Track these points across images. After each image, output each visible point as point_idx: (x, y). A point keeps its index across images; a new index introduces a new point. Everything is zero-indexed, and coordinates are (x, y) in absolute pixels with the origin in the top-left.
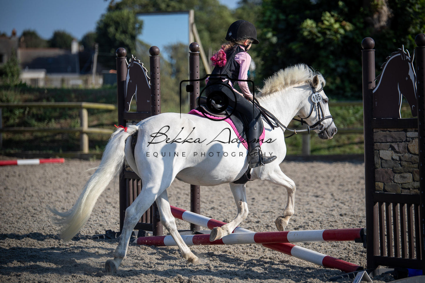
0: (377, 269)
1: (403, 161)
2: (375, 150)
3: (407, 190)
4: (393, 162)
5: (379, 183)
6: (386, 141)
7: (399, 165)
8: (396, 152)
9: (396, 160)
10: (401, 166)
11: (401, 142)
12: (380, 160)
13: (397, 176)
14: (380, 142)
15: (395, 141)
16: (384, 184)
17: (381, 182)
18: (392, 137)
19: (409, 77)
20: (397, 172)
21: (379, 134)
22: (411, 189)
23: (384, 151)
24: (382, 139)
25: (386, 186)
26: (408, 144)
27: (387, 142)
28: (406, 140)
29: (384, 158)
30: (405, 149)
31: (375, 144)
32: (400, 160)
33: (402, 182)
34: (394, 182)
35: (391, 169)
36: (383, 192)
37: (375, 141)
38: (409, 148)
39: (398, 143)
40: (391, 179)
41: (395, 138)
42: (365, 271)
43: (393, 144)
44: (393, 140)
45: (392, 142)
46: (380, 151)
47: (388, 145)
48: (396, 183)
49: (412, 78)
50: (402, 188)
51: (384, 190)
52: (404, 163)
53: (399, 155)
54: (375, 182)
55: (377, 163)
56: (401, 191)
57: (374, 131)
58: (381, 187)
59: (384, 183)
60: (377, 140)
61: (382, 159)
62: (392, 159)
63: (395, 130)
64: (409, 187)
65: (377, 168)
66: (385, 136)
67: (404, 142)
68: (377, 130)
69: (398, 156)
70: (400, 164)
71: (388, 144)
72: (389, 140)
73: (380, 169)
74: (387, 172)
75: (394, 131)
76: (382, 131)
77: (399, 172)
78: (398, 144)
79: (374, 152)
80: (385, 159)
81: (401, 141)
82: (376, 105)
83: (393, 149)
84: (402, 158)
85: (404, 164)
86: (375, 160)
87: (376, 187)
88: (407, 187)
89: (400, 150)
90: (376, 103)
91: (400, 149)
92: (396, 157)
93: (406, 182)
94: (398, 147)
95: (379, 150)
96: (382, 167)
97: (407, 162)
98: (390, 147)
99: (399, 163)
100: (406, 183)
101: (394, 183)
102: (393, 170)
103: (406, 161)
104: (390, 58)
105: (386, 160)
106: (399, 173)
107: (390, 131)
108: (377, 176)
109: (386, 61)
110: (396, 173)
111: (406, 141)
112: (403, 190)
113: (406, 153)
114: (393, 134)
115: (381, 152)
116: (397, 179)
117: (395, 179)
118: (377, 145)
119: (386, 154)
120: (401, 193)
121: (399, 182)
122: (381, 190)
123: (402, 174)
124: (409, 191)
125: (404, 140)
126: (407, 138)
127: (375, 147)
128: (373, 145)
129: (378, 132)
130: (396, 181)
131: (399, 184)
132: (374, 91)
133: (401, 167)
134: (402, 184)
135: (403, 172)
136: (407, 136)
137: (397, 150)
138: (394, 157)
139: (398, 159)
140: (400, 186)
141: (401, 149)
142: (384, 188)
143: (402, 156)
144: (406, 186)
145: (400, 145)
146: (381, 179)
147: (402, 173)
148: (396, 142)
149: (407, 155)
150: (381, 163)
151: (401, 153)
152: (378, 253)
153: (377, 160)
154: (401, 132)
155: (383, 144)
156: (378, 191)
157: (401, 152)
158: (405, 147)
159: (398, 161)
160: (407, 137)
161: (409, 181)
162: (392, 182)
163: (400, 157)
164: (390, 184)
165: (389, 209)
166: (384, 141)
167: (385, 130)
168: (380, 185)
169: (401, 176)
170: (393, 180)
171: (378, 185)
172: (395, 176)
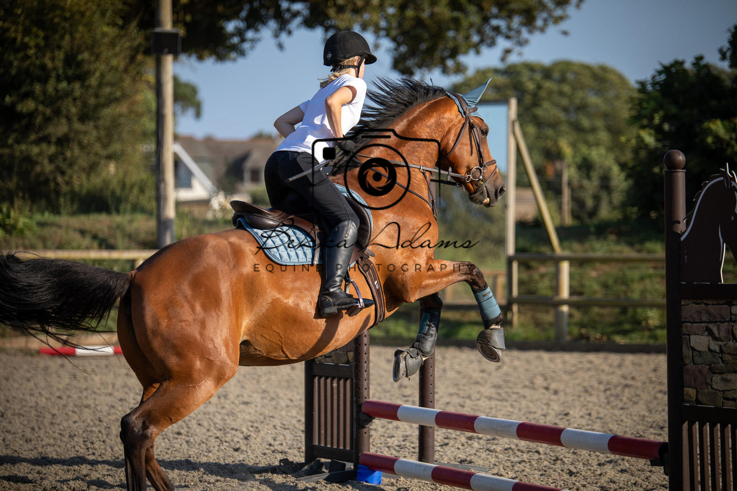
1: (725, 353)
2: (684, 334)
3: (731, 402)
4: (710, 355)
5: (690, 389)
6: (699, 321)
7: (720, 360)
8: (715, 339)
9: (715, 352)
10: (723, 361)
11: (723, 322)
12: (691, 352)
13: (717, 378)
14: (691, 321)
15: (714, 320)
16: (697, 391)
17: (692, 388)
18: (710, 314)
20: (717, 372)
21: (690, 309)
23: (698, 336)
24: (694, 316)
25: (699, 395)
26: (733, 326)
27: (702, 322)
28: (731, 318)
29: (696, 348)
30: (729, 334)
31: (684, 325)
32: (721, 351)
33: (724, 389)
34: (712, 388)
35: (708, 367)
36: (695, 404)
37: (683, 320)
38: (735, 332)
39: (718, 323)
40: (707, 383)
41: (714, 316)
43: (711, 326)
44: (711, 319)
45: (710, 322)
46: (691, 336)
47: (703, 327)
48: (715, 390)
50: (725, 398)
51: (698, 402)
52: (727, 357)
53: (720, 343)
54: (683, 387)
55: (686, 357)
56: (723, 403)
57: (683, 303)
58: (692, 396)
59: (696, 389)
60: (686, 318)
61: (693, 349)
62: (709, 349)
63: (715, 303)
64: (735, 396)
65: (687, 365)
66: (699, 312)
67: (728, 322)
68: (687, 302)
69: (718, 344)
70: (721, 358)
71: (703, 325)
72: (704, 319)
73: (690, 366)
74: (700, 372)
75: (713, 304)
76: (695, 303)
77: (719, 371)
78: (718, 326)
79: (681, 337)
80: (698, 350)
82: (686, 261)
83: (711, 333)
84: (724, 348)
85: (727, 359)
86: (684, 351)
87: (685, 397)
88: (731, 397)
89: (722, 336)
90: (686, 257)
91: (721, 333)
92: (715, 346)
93: (730, 389)
94: (719, 329)
95: (689, 335)
96: (694, 364)
97: (732, 355)
98: (706, 331)
100: (729, 391)
101: (711, 390)
102: (710, 368)
103: (730, 354)
104: (707, 184)
105: (700, 352)
106: (720, 373)
107: (706, 304)
108: (686, 377)
109: (701, 188)
110: (715, 373)
111: (731, 320)
112: (725, 401)
113: (729, 340)
114: (712, 309)
115: (693, 337)
116: (716, 383)
117: (713, 383)
118: (686, 326)
119: (700, 341)
120: (723, 406)
121: (720, 389)
122: (692, 401)
123: (724, 376)
124: (734, 403)
125: (728, 319)
126: (732, 316)
127: (684, 330)
128: (681, 326)
129: (688, 305)
130: (715, 386)
131: (719, 391)
132: (682, 238)
133: (722, 364)
134: (723, 391)
135: (725, 371)
136: (733, 312)
137: (717, 335)
138: (711, 348)
139: (718, 350)
140: (721, 395)
141: (723, 334)
142: (697, 397)
143: (725, 345)
144: (730, 395)
145: (721, 327)
146: (693, 383)
147: (724, 373)
148: (716, 322)
149: (731, 343)
150: (693, 356)
151: (722, 341)
153: (686, 352)
154: (722, 306)
155: (695, 324)
156: (688, 402)
157: (723, 339)
158: (729, 331)
159: (717, 353)
160: (731, 314)
161: (735, 387)
162: (710, 387)
163: (720, 347)
164: (706, 391)
165: (704, 432)
166: (697, 321)
167: (700, 302)
168: (691, 392)
169: (722, 378)
170: (711, 385)
171: (688, 392)
172: (714, 379)
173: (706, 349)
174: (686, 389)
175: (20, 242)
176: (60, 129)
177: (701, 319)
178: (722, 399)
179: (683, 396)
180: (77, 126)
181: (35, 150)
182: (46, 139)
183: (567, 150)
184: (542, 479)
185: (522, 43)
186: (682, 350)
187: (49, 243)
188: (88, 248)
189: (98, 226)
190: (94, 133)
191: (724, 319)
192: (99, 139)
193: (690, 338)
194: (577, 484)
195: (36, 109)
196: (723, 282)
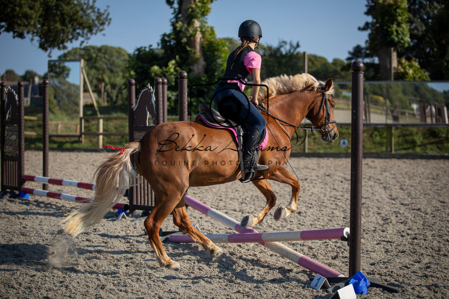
19: (152, 102)
42: (124, 213)
49: (154, 103)
68: (136, 132)
82: (135, 118)
104: (142, 91)
109: (140, 92)
132: (134, 110)
152: (135, 203)
183: (107, 79)
185: (88, 39)
196: (147, 125)
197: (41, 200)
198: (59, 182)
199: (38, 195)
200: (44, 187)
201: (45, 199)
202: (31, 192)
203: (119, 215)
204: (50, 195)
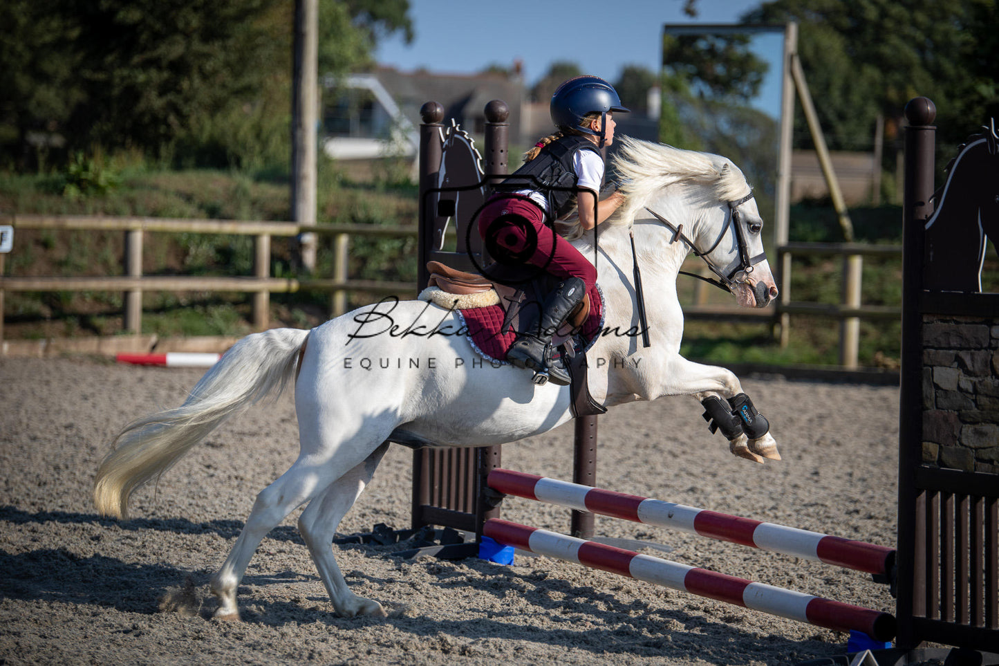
0: (919, 648)
1: (980, 394)
2: (925, 365)
3: (987, 465)
4: (959, 396)
5: (930, 444)
6: (947, 346)
7: (973, 405)
8: (968, 373)
9: (967, 392)
10: (977, 406)
11: (979, 350)
12: (934, 390)
13: (968, 430)
14: (936, 346)
15: (967, 346)
16: (941, 447)
17: (934, 442)
18: (961, 337)
20: (968, 420)
21: (935, 328)
22: (995, 463)
23: (944, 368)
24: (940, 338)
25: (943, 454)
26: (992, 355)
27: (950, 348)
28: (990, 344)
29: (941, 385)
30: (987, 366)
31: (925, 351)
32: (976, 392)
33: (977, 445)
34: (962, 444)
35: (956, 413)
36: (938, 467)
37: (925, 344)
38: (994, 363)
39: (973, 351)
40: (954, 437)
41: (967, 339)
42: (869, 651)
43: (962, 354)
44: (963, 345)
45: (961, 349)
46: (934, 368)
47: (951, 355)
48: (965, 446)
50: (978, 459)
51: (941, 462)
52: (984, 400)
53: (974, 379)
54: (921, 441)
55: (926, 396)
56: (975, 466)
57: (925, 320)
58: (933, 454)
59: (940, 444)
60: (928, 342)
61: (937, 387)
62: (959, 388)
63: (968, 321)
64: (992, 457)
65: (928, 409)
66: (947, 334)
67: (986, 349)
68: (931, 318)
69: (971, 381)
70: (975, 401)
71: (951, 352)
72: (953, 344)
73: (932, 411)
74: (946, 420)
75: (966, 323)
76: (942, 321)
77: (972, 420)
78: (972, 355)
79: (922, 369)
80: (944, 388)
81: (979, 346)
82: (931, 259)
83: (962, 365)
84: (978, 386)
85: (982, 403)
86: (924, 389)
87: (924, 455)
88: (986, 458)
89: (977, 369)
90: (931, 254)
91: (975, 365)
92: (966, 384)
93: (986, 446)
94: (973, 360)
95: (932, 366)
96: (937, 408)
97: (990, 397)
98: (955, 361)
99: (973, 400)
100: (984, 448)
101: (960, 447)
102: (959, 416)
103: (987, 396)
104: (964, 147)
105: (946, 391)
106: (971, 423)
107: (957, 323)
108: (926, 427)
110: (965, 422)
111: (990, 347)
112: (979, 463)
113: (987, 376)
114: (964, 329)
115: (937, 370)
116: (967, 437)
117: (963, 437)
118: (929, 354)
119: (946, 376)
120: (975, 470)
121: (971, 445)
122: (933, 462)
123: (977, 427)
124: (991, 466)
125: (985, 345)
126: (992, 341)
127: (926, 359)
128: (921, 354)
129: (932, 322)
130: (965, 441)
131: (971, 448)
132: (928, 226)
133: (975, 410)
134: (976, 449)
135: (980, 420)
136: (993, 335)
137: (970, 367)
138: (962, 386)
139: (971, 390)
140: (972, 453)
141: (978, 366)
142: (940, 456)
143: (980, 382)
144: (985, 455)
145: (976, 357)
146: (935, 435)
147: (977, 423)
148: (969, 349)
149: (989, 380)
150: (936, 397)
151: (976, 376)
153: (928, 390)
154: (980, 326)
155: (941, 351)
156: (928, 462)
157: (979, 374)
158: (986, 362)
159: (970, 393)
160: (991, 338)
161: (992, 444)
162: (958, 442)
163: (974, 385)
164: (953, 447)
165: (949, 507)
166: (943, 346)
167: (948, 318)
168: (932, 448)
169: (975, 429)
170: (959, 440)
171: (927, 449)
172: (964, 430)
173: (954, 388)
174: (925, 444)
175: (99, 205)
176: (174, 49)
177: (949, 343)
178: (974, 460)
179: (921, 455)
180: (197, 46)
181: (141, 78)
182: (155, 63)
184: (745, 565)
186: (921, 387)
187: (140, 208)
188: (193, 217)
189: (211, 186)
190: (221, 56)
191: (981, 345)
192: (227, 64)
193: (933, 370)
194: (792, 573)
195: (143, 21)
196: (981, 291)
197: (555, 574)
198: (627, 508)
199: (549, 553)
200: (578, 523)
201: (573, 572)
202: (520, 537)
203: (851, 659)
204: (593, 556)
